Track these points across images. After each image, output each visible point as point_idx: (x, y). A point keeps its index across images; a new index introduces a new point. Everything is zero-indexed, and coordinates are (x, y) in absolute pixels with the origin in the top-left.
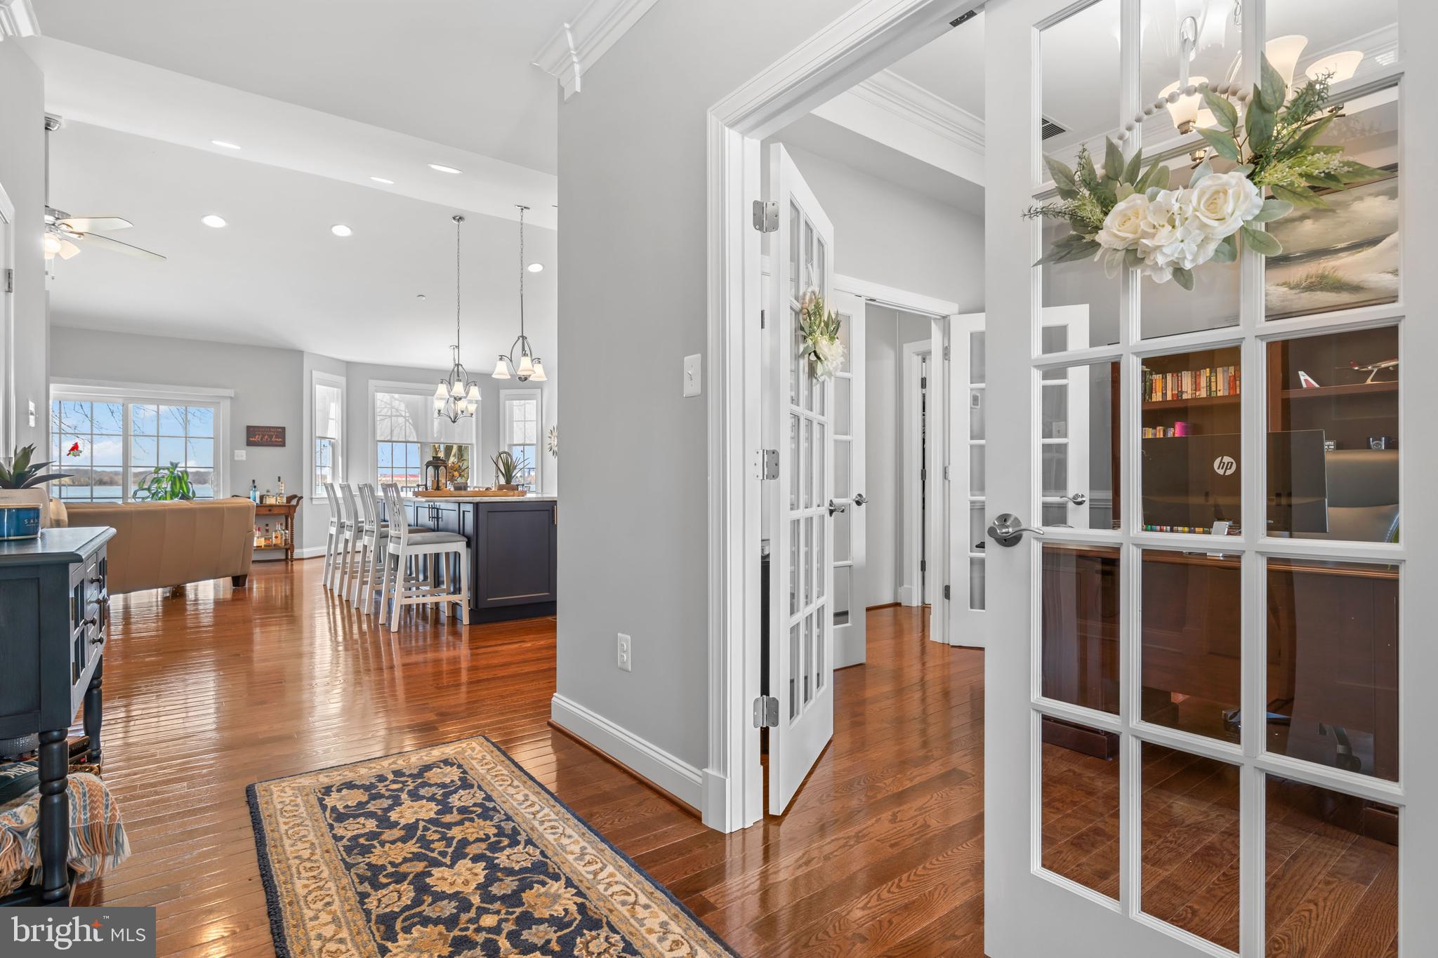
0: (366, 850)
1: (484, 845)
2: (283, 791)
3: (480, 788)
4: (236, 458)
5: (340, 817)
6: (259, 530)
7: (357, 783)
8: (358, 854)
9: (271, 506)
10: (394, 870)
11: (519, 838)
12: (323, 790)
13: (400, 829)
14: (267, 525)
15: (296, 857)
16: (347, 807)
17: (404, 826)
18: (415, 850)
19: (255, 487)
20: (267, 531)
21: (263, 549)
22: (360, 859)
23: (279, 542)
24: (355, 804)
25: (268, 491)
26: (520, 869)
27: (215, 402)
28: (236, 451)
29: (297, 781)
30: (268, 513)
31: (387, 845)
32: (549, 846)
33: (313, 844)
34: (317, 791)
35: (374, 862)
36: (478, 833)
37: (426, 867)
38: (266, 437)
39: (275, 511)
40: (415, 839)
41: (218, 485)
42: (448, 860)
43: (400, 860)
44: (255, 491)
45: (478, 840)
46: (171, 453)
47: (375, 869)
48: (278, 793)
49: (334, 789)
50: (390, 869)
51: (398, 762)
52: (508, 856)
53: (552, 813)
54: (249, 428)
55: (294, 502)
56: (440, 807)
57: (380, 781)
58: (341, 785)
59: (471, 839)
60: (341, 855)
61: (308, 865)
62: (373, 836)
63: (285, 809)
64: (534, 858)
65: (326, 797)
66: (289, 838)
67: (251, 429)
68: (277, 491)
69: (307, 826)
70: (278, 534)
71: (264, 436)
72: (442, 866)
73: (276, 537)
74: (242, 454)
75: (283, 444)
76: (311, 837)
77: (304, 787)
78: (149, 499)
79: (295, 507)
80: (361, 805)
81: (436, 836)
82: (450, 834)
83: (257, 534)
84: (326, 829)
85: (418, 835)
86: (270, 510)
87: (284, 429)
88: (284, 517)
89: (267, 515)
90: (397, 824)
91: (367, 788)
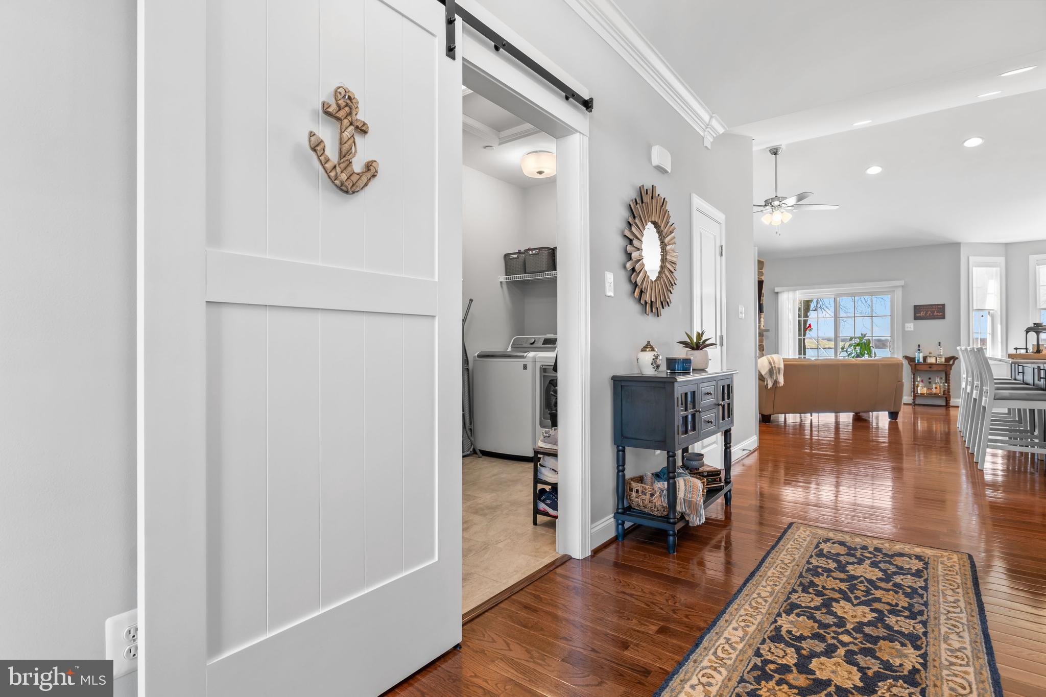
0: (817, 575)
1: (888, 607)
2: (805, 531)
3: (926, 581)
4: (906, 329)
5: (820, 554)
6: (922, 381)
7: (847, 544)
8: (811, 574)
9: (931, 364)
10: (821, 589)
11: (918, 617)
12: (825, 539)
13: (847, 575)
14: (930, 378)
15: (781, 561)
16: (830, 552)
17: (850, 575)
18: (843, 588)
19: (919, 350)
20: (930, 383)
21: (926, 396)
22: (810, 576)
23: (938, 392)
24: (835, 553)
25: (930, 353)
26: (898, 630)
27: (891, 291)
28: (906, 324)
29: (817, 530)
30: (929, 369)
31: (830, 578)
32: (936, 633)
33: (794, 559)
34: (822, 538)
35: (814, 581)
36: (892, 600)
37: (840, 598)
38: (929, 312)
39: (935, 368)
40: (849, 583)
41: (893, 349)
42: (855, 602)
43: (830, 587)
44: (919, 353)
45: (888, 604)
46: (863, 327)
47: (812, 584)
48: (802, 531)
49: (831, 541)
50: (820, 588)
51: (885, 545)
52: (898, 621)
53: (965, 619)
54: (915, 307)
55: (951, 362)
56: (884, 577)
57: (861, 549)
58: (838, 541)
59: (883, 600)
60: (803, 570)
61: (783, 566)
62: (829, 571)
63: (798, 539)
64: (914, 631)
65: (823, 543)
66: (787, 551)
67: (918, 308)
68: (938, 353)
69: (800, 551)
70: (938, 386)
71: (927, 312)
72: (850, 602)
73: (936, 388)
74: (910, 326)
75: (943, 317)
76: (797, 557)
77: (817, 534)
78: (847, 357)
79: (951, 365)
80: (838, 554)
81: (864, 589)
82: (873, 591)
83: (921, 384)
84: (808, 555)
85: (853, 582)
86: (930, 367)
87: (943, 305)
88: (944, 372)
89: (927, 371)
90: (848, 572)
91: (850, 548)
